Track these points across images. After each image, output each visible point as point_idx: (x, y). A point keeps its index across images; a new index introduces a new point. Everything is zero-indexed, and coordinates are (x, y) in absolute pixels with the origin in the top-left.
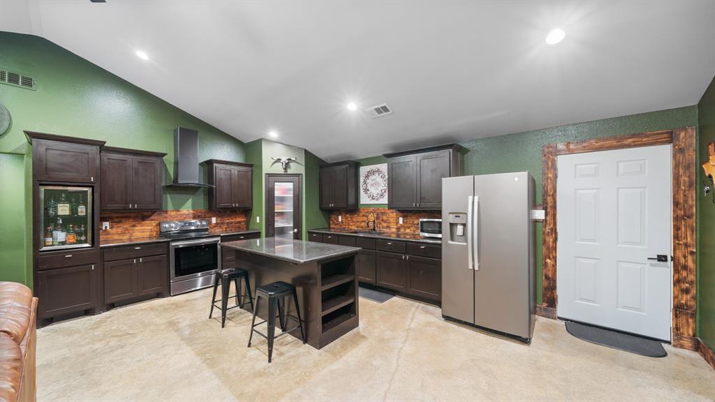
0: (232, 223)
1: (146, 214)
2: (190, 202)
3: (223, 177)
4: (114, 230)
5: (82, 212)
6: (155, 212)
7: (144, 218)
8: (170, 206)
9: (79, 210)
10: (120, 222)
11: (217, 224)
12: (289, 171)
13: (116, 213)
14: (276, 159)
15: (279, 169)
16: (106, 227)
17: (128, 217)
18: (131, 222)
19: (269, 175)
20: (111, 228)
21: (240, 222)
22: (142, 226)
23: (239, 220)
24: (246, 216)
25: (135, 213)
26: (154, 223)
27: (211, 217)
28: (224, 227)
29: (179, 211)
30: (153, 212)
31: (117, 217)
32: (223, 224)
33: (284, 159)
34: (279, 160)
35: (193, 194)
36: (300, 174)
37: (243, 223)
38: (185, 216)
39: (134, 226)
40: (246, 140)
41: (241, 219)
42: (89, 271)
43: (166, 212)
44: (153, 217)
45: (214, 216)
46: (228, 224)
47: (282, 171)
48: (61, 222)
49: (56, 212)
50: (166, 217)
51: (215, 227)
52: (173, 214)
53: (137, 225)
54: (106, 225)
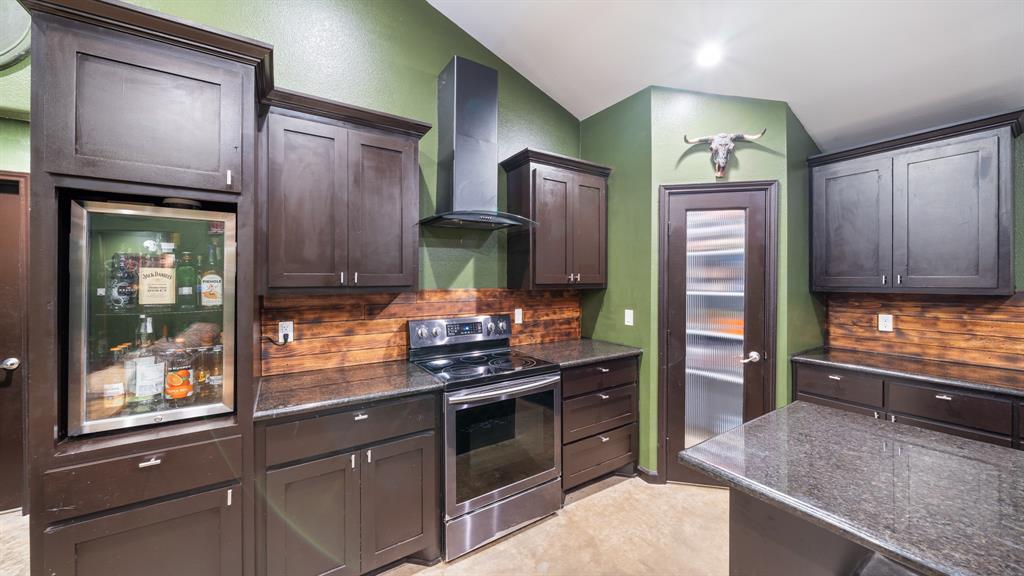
0: (553, 322)
1: (378, 299)
2: (469, 269)
3: (549, 199)
4: (304, 346)
5: (212, 295)
6: (394, 296)
7: (373, 310)
8: (428, 280)
9: (205, 287)
10: (318, 321)
11: (525, 325)
12: (734, 176)
13: (311, 296)
14: (694, 140)
15: (700, 170)
16: (286, 337)
17: (336, 308)
18: (343, 321)
19: (673, 190)
20: (298, 338)
21: (568, 321)
22: (368, 332)
23: (567, 314)
24: (581, 306)
25: (351, 296)
26: (395, 324)
27: (512, 308)
28: (539, 333)
29: (447, 291)
30: (393, 292)
31: (312, 309)
32: (536, 324)
33: (720, 140)
34: (704, 145)
35: (478, 246)
36: (770, 183)
37: (575, 325)
38: (460, 305)
39: (350, 332)
40: (584, 109)
41: (571, 313)
42: (219, 509)
43: (421, 294)
44: (393, 308)
45: (520, 307)
46: (547, 324)
47: (711, 177)
48: (150, 330)
49: (133, 298)
50: (419, 309)
51: (521, 332)
52: (435, 299)
53: (358, 329)
54: (287, 328)
